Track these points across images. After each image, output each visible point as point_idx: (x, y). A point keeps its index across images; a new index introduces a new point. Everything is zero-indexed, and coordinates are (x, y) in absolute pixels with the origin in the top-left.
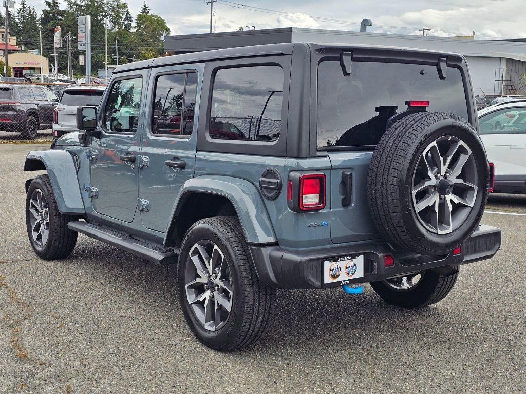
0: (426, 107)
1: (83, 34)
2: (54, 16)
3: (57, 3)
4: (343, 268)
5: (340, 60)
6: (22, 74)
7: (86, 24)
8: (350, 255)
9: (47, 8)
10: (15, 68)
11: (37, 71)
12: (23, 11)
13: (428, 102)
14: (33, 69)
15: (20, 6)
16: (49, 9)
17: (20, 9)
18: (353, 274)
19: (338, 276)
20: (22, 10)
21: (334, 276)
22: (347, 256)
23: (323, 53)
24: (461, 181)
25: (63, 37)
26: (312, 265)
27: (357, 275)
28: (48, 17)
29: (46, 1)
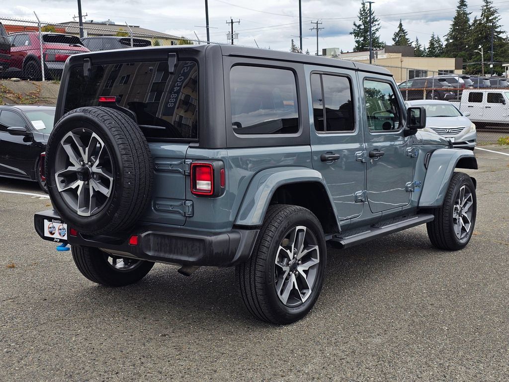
0: (114, 102)
4: (57, 229)
18: (63, 236)
19: (54, 234)
22: (57, 219)
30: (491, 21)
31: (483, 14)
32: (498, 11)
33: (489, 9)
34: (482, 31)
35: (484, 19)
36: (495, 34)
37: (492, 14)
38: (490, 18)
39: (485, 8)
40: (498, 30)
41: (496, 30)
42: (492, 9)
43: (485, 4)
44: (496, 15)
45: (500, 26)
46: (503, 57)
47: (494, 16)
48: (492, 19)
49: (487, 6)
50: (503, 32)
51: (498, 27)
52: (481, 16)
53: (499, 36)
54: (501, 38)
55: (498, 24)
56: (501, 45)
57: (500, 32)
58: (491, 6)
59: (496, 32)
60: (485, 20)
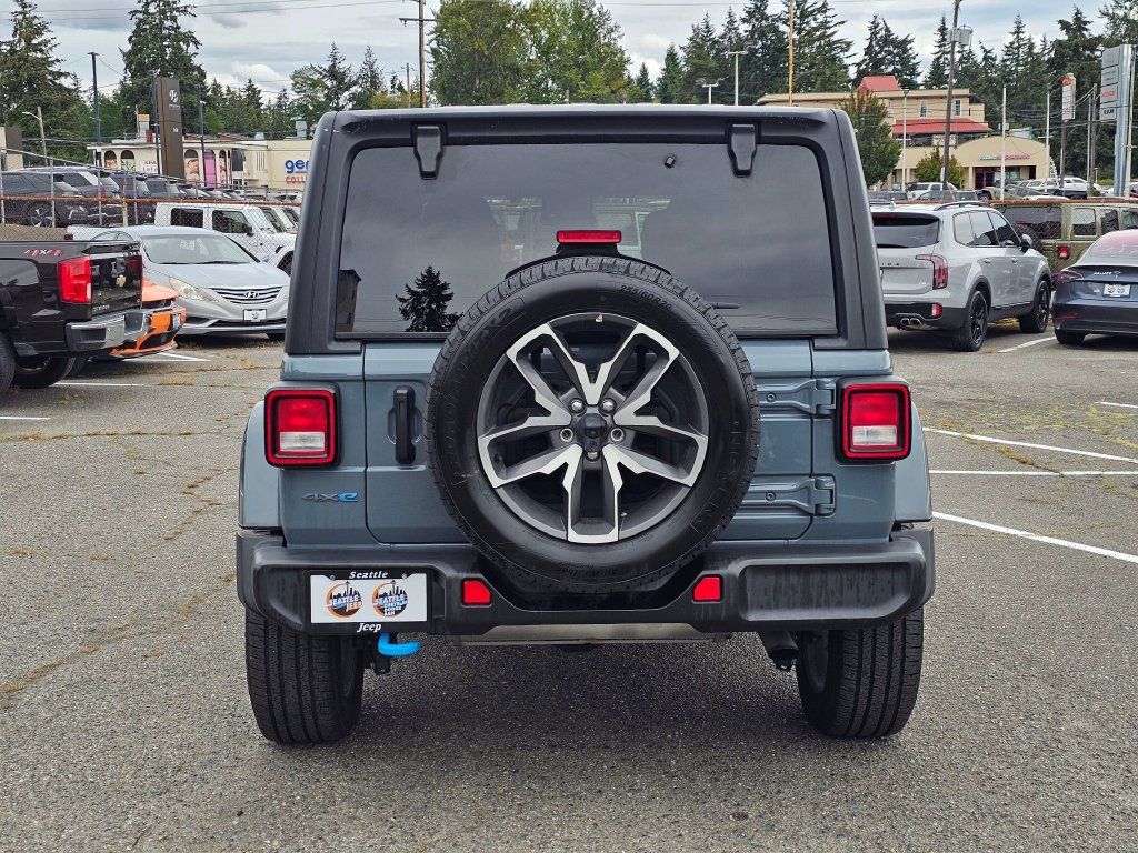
0: (615, 243)
1: (1113, 88)
2: (1076, 51)
3: (1085, 23)
4: (367, 596)
5: (414, 144)
6: (992, 180)
7: (1118, 64)
8: (384, 569)
9: (1063, 36)
10: (976, 169)
11: (1025, 174)
12: (1018, 48)
13: (618, 234)
14: (1017, 169)
15: (1012, 38)
16: (1066, 38)
17: (1012, 44)
18: (397, 612)
19: (353, 612)
20: (1016, 45)
21: (341, 611)
22: (376, 569)
23: (363, 131)
24: (652, 421)
25: (1077, 98)
26: (283, 580)
27: (408, 616)
28: (1063, 56)
29: (1060, 22)
30: (37, 48)
31: (16, 30)
32: (50, 27)
33: (29, 22)
34: (20, 68)
35: (20, 41)
36: (49, 77)
37: (39, 31)
38: (34, 42)
39: (20, 17)
40: (55, 68)
41: (50, 68)
42: (36, 22)
43: (20, 9)
44: (47, 36)
45: (58, 61)
46: (70, 129)
47: (44, 37)
48: (40, 44)
49: (24, 13)
50: (66, 75)
51: (53, 62)
52: (14, 35)
53: (58, 82)
54: (61, 87)
55: (53, 55)
56: (62, 104)
57: (60, 74)
58: (32, 14)
59: (51, 73)
60: (23, 44)
